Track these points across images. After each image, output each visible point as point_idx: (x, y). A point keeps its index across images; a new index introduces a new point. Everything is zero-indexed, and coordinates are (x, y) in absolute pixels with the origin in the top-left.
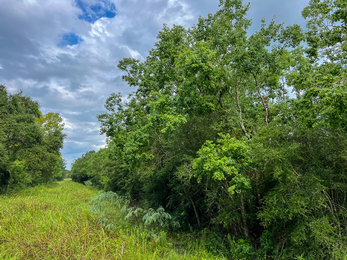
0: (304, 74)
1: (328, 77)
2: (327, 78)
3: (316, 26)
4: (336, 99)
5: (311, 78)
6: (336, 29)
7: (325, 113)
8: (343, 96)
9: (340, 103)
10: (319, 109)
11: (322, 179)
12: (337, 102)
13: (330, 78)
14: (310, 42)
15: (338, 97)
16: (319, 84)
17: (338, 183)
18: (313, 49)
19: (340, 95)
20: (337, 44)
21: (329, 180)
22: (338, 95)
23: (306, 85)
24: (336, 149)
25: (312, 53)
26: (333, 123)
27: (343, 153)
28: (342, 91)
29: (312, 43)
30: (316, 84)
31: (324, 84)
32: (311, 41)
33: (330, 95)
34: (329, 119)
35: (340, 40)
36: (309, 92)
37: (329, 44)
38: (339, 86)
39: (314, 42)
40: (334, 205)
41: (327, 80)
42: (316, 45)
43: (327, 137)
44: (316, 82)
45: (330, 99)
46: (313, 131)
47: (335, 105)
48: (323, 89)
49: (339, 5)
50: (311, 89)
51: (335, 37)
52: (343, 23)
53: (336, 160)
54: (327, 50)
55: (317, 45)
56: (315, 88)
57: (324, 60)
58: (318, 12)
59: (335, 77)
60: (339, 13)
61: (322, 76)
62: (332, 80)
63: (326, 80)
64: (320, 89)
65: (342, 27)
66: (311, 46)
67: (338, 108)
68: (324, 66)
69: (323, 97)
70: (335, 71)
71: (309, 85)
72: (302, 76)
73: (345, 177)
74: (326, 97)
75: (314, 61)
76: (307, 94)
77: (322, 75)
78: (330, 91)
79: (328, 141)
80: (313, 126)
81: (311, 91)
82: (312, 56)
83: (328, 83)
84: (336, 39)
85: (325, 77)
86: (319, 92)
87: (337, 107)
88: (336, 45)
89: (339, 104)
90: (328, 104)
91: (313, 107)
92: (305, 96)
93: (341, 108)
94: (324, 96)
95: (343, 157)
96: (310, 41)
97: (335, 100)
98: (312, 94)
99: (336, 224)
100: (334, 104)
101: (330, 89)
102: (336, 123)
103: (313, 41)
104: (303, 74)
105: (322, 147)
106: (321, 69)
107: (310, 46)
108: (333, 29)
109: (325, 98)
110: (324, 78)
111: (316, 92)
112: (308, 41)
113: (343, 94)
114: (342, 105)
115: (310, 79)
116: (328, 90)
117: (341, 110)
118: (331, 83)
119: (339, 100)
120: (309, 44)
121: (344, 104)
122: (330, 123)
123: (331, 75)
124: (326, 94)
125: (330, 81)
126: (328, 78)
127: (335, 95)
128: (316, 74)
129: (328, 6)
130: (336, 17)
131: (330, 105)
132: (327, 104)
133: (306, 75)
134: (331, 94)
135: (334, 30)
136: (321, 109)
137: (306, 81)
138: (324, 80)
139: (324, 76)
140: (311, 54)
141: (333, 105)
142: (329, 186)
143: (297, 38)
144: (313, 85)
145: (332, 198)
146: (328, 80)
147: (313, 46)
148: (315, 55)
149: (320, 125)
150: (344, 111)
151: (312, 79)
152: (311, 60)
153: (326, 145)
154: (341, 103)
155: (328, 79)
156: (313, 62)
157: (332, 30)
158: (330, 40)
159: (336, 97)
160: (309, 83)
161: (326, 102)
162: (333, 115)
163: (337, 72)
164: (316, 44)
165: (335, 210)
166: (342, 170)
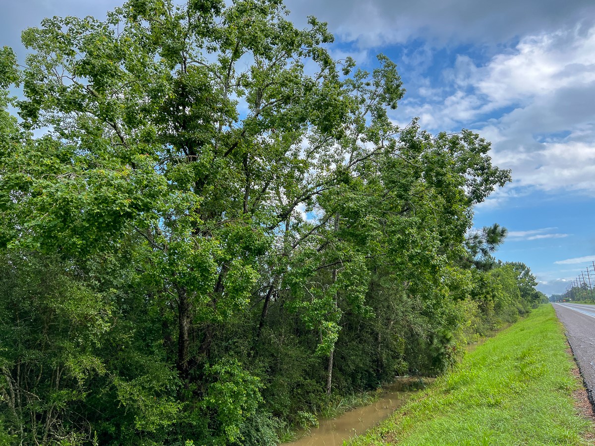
0: (8, 144)
1: (52, 162)
2: (50, 164)
3: (42, 69)
4: (60, 204)
5: (20, 154)
6: (78, 88)
7: (36, 225)
8: (72, 201)
9: (65, 211)
10: (24, 216)
11: (5, 346)
12: (60, 208)
13: (56, 165)
14: (29, 91)
15: (64, 201)
16: (34, 170)
17: (32, 351)
18: (34, 106)
19: (67, 198)
20: (71, 113)
21: (17, 346)
22: (65, 198)
23: (9, 165)
24: (42, 290)
25: (30, 112)
26: (46, 245)
27: (52, 298)
28: (72, 192)
29: (33, 93)
30: (28, 169)
31: (42, 173)
32: (33, 89)
33: (51, 195)
34: (41, 236)
35: (80, 108)
36: (13, 180)
37: (62, 107)
38: (68, 183)
39: (37, 93)
40: (18, 391)
41: (49, 167)
42: (39, 100)
43: (29, 267)
44: (29, 165)
45: (49, 200)
46: (5, 254)
47: (56, 213)
48: (41, 181)
49: (91, 51)
50: (18, 175)
51: (74, 100)
52: (91, 84)
53: (37, 309)
54: (53, 117)
55: (42, 101)
56: (25, 175)
57: (49, 131)
58: (50, 47)
59: (63, 167)
60: (88, 64)
61: (41, 157)
62: (58, 169)
63: (47, 165)
64: (34, 179)
65: (88, 88)
66: (31, 98)
67: (60, 220)
68: (48, 141)
69: (38, 195)
70: (64, 155)
71: (15, 167)
72: (4, 146)
73: (46, 339)
74: (42, 197)
75: (30, 127)
76: (7, 183)
77: (42, 155)
78: (52, 187)
79: (28, 275)
80: (9, 246)
81: (17, 178)
82: (30, 116)
83: (51, 172)
84: (75, 103)
85: (47, 161)
86: (31, 183)
87: (58, 218)
88: (70, 115)
89: (63, 213)
90: (43, 209)
91: (14, 209)
92: (3, 186)
93: (64, 221)
94: (40, 194)
95: (50, 305)
96: (30, 89)
97: (57, 204)
98: (17, 184)
99: (16, 428)
100: (54, 212)
101: (52, 184)
102: (51, 246)
103: (35, 90)
104: (6, 142)
105: (16, 286)
106: (41, 145)
107: (28, 96)
108: (73, 85)
109: (40, 198)
110: (45, 162)
111: (27, 182)
112: (27, 86)
113: (73, 198)
114: (67, 217)
115: (19, 156)
116: (48, 185)
117: (65, 225)
118: (55, 173)
119: (64, 206)
120: (27, 92)
121: (72, 215)
122: (42, 244)
123: (58, 161)
124: (44, 191)
125: (53, 169)
126: (52, 164)
127: (59, 196)
128: (33, 152)
129: (73, 44)
130: (82, 68)
131: (48, 211)
132: (41, 209)
133: (11, 146)
134: (52, 193)
135: (74, 88)
136: (28, 215)
137: (9, 157)
138: (44, 165)
139: (46, 159)
140: (28, 112)
141: (52, 213)
142: (16, 357)
143: (7, 72)
144: (22, 168)
145: (16, 379)
146: (51, 168)
147: (35, 99)
148: (36, 117)
149: (22, 245)
150: (69, 226)
151: (22, 157)
152: (26, 122)
153: (24, 281)
154: (67, 212)
155: (52, 166)
156: (28, 127)
157: (71, 88)
158: (66, 102)
159: (60, 199)
160: (15, 163)
161: (41, 205)
162: (50, 230)
163: (67, 158)
164: (40, 97)
165: (19, 400)
166: (44, 328)
